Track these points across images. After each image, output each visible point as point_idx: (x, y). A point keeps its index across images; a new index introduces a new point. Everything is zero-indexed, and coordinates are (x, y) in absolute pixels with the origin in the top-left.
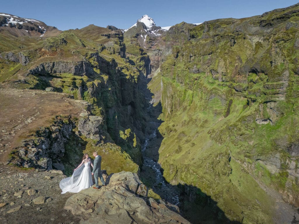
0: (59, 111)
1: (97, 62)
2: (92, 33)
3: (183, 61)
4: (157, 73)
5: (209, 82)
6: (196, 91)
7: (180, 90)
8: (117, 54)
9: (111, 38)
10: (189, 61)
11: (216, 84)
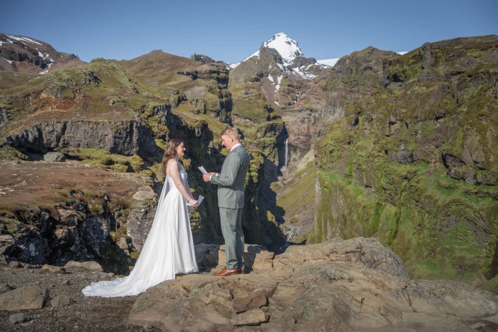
0: (80, 184)
1: (166, 127)
2: (157, 68)
3: (372, 133)
4: (306, 164)
5: (439, 186)
6: (407, 206)
7: (363, 204)
8: (213, 115)
9: (199, 80)
10: (387, 133)
11: (460, 191)
